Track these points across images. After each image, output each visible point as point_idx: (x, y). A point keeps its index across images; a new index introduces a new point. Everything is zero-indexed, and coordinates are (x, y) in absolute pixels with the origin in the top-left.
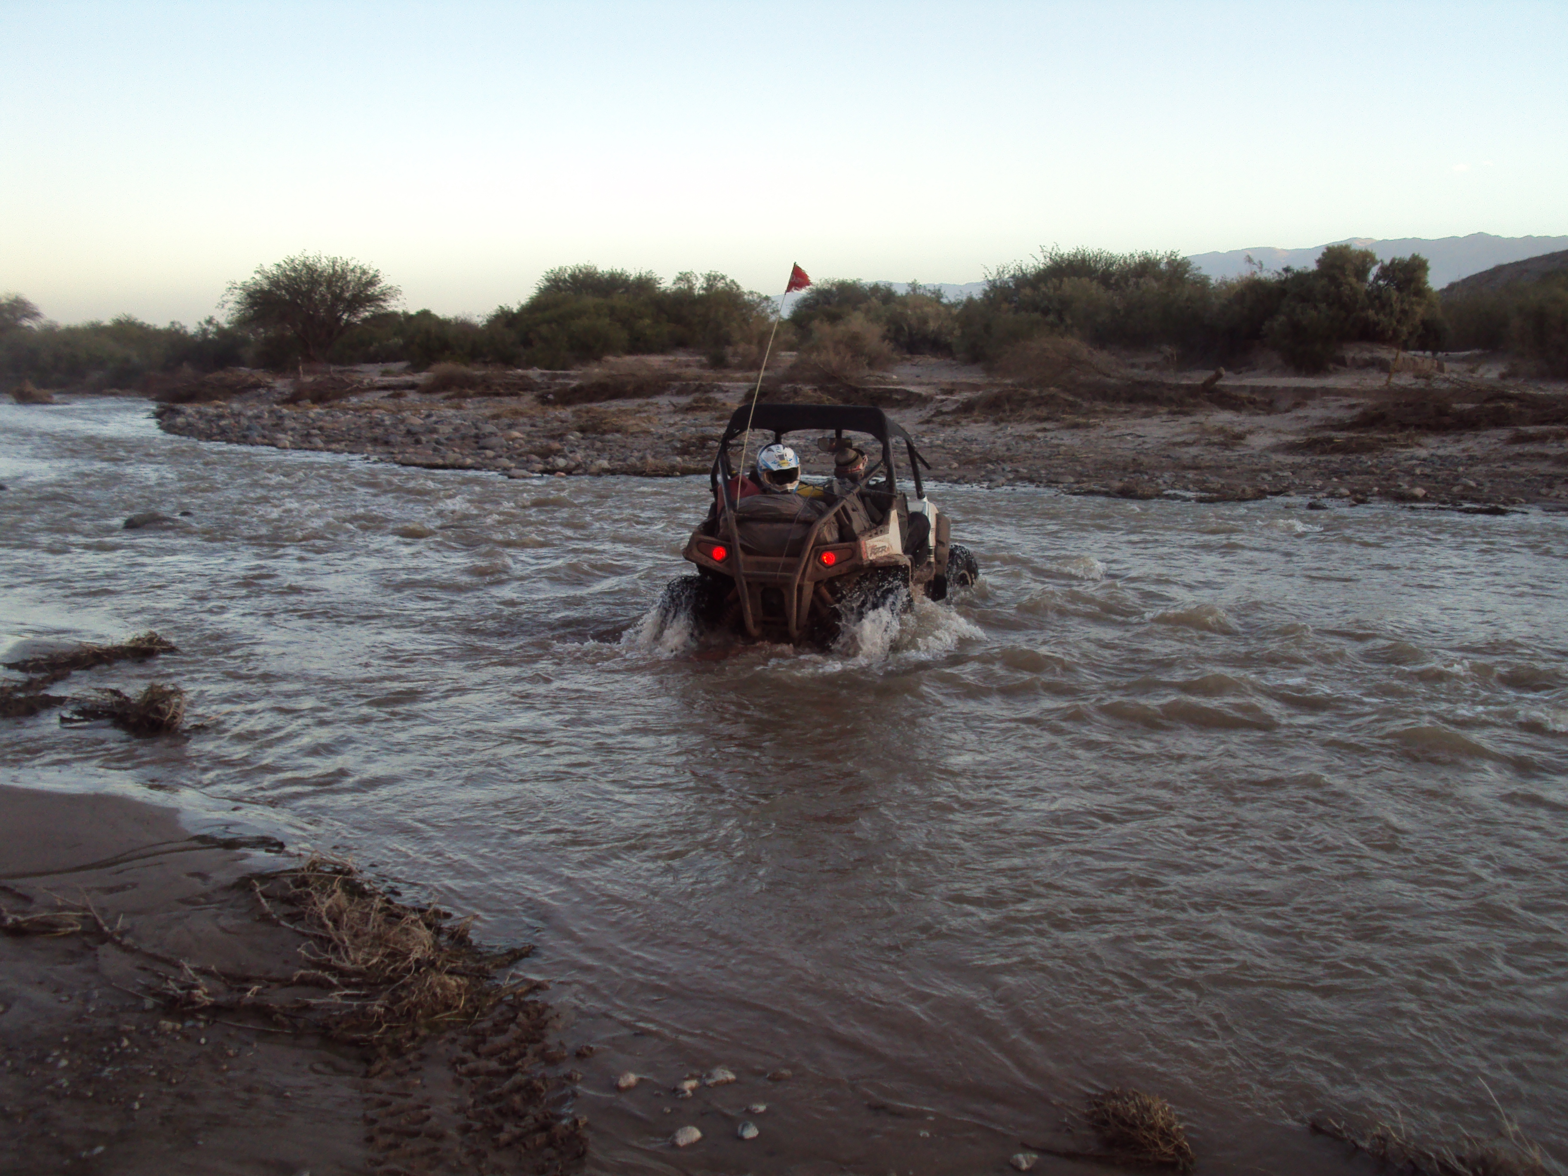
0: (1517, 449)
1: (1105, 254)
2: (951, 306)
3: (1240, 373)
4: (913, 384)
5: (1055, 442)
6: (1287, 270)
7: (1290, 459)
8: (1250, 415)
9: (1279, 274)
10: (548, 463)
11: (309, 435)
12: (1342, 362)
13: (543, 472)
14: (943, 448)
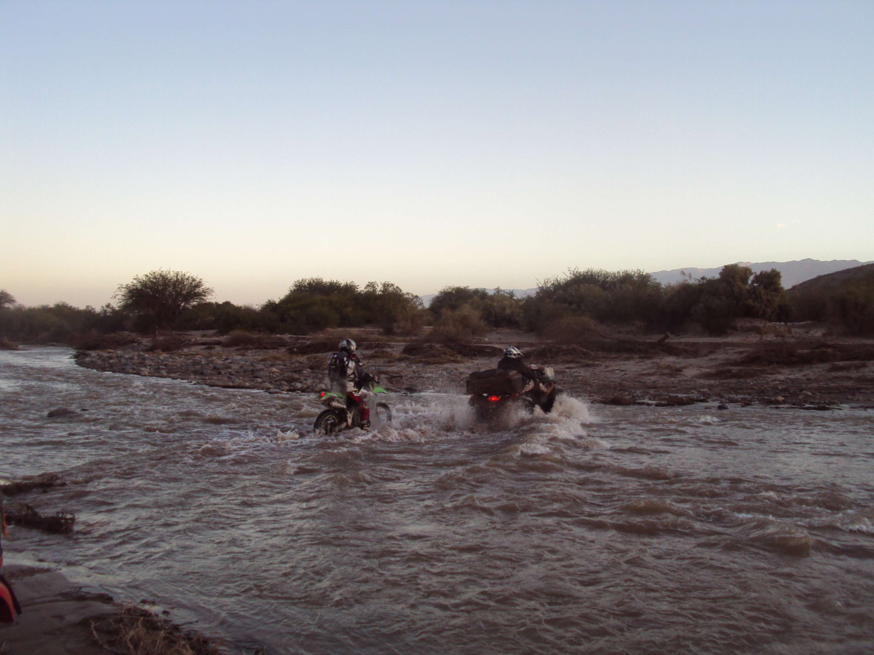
0: (834, 374)
1: (603, 272)
2: (519, 300)
3: (679, 335)
4: (496, 343)
5: (576, 374)
6: (703, 278)
7: (707, 382)
8: (685, 358)
9: (699, 281)
10: (292, 386)
11: (159, 368)
12: (735, 329)
13: (288, 390)
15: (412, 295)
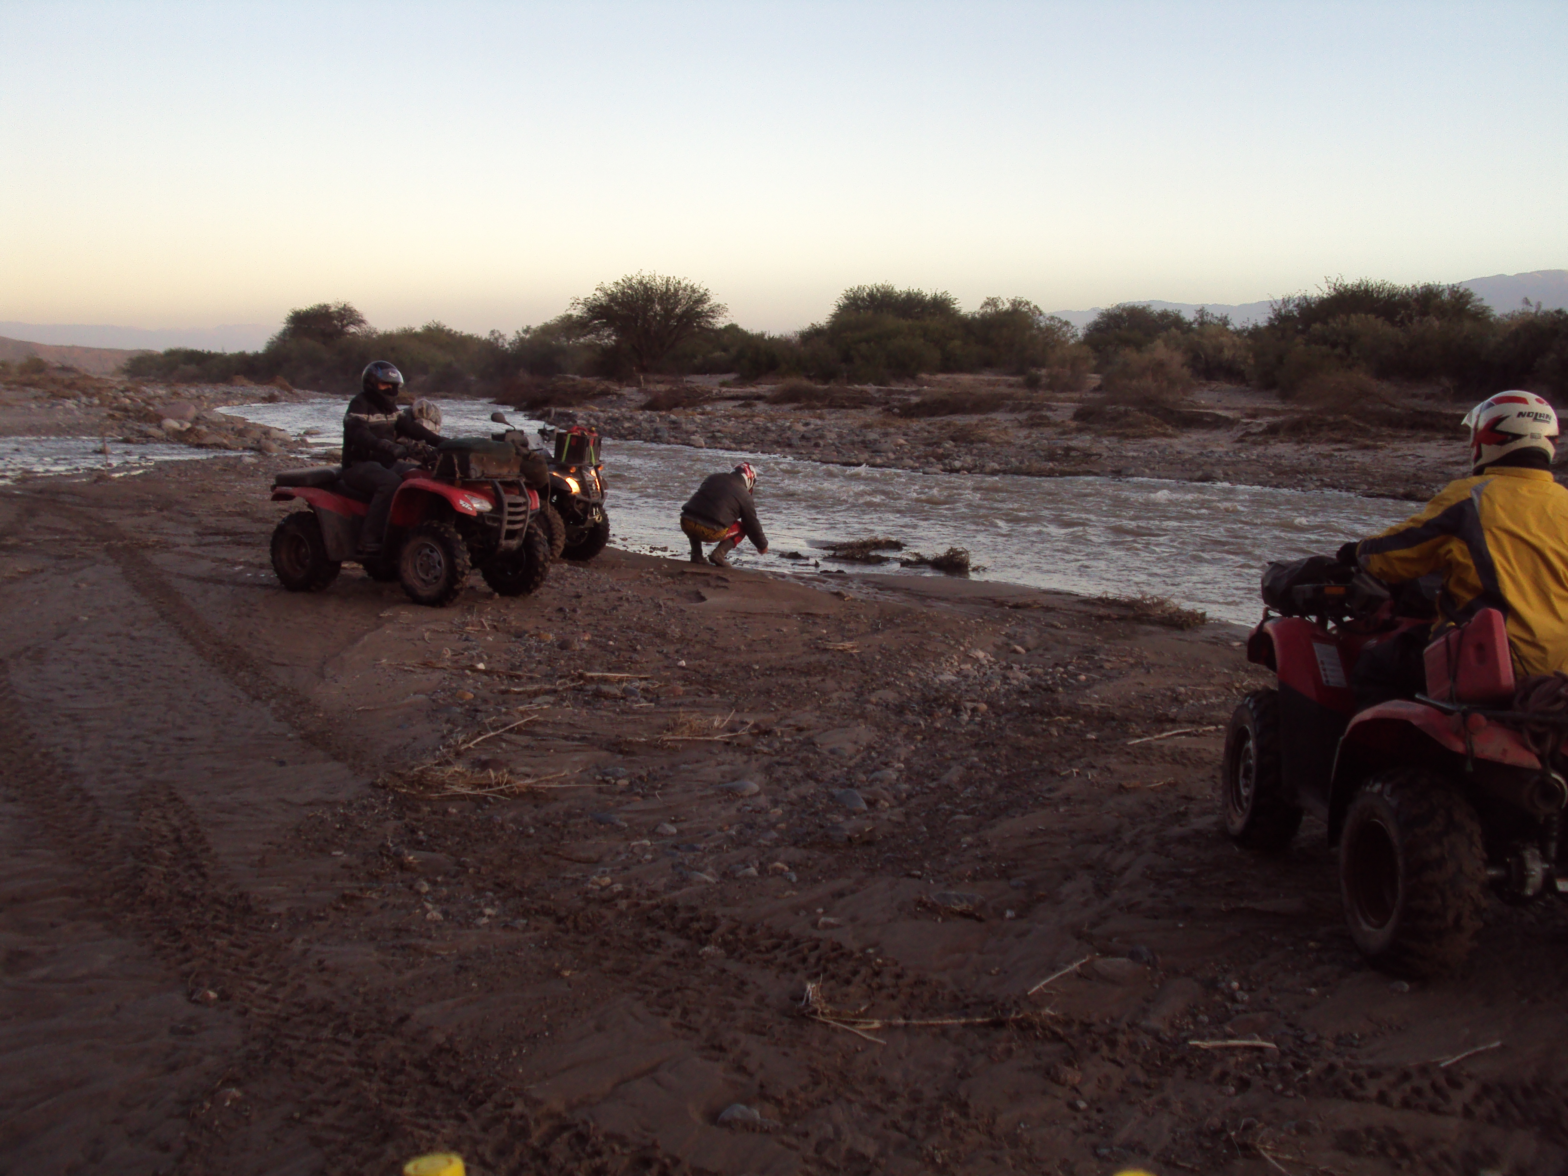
1: (1387, 285)
4: (1220, 409)
5: (1349, 459)
6: (1559, 312)
10: (946, 464)
11: (715, 437)
13: (948, 470)
14: (1259, 462)
15: (1060, 321)
